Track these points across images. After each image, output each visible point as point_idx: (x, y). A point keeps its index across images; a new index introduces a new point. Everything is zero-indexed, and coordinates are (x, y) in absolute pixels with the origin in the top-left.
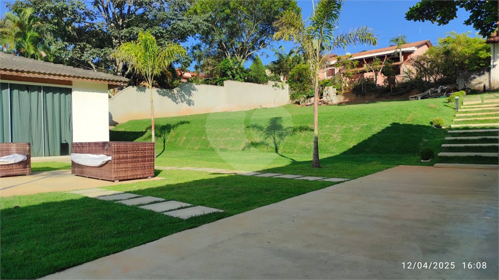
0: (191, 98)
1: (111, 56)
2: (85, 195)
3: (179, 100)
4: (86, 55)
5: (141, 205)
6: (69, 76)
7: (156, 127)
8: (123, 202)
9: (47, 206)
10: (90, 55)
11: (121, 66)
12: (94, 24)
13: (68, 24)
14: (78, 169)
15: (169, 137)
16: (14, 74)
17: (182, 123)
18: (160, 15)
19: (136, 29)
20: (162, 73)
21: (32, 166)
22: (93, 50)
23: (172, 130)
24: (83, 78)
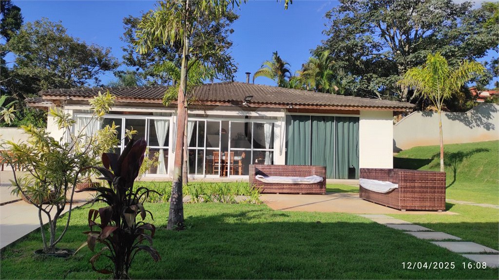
0: (490, 121)
1: (398, 84)
2: (374, 220)
3: (474, 124)
4: (372, 85)
5: (433, 240)
6: (358, 106)
7: (445, 155)
8: (413, 234)
9: (342, 225)
10: (376, 84)
11: (406, 91)
12: (380, 55)
13: (357, 59)
14: (365, 194)
15: (461, 167)
16: (315, 107)
17: (479, 151)
18: (451, 33)
19: (423, 53)
20: (452, 94)
21: (327, 187)
22: (379, 79)
23: (464, 159)
24: (370, 107)
